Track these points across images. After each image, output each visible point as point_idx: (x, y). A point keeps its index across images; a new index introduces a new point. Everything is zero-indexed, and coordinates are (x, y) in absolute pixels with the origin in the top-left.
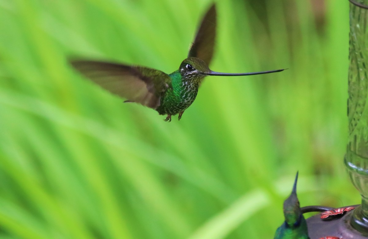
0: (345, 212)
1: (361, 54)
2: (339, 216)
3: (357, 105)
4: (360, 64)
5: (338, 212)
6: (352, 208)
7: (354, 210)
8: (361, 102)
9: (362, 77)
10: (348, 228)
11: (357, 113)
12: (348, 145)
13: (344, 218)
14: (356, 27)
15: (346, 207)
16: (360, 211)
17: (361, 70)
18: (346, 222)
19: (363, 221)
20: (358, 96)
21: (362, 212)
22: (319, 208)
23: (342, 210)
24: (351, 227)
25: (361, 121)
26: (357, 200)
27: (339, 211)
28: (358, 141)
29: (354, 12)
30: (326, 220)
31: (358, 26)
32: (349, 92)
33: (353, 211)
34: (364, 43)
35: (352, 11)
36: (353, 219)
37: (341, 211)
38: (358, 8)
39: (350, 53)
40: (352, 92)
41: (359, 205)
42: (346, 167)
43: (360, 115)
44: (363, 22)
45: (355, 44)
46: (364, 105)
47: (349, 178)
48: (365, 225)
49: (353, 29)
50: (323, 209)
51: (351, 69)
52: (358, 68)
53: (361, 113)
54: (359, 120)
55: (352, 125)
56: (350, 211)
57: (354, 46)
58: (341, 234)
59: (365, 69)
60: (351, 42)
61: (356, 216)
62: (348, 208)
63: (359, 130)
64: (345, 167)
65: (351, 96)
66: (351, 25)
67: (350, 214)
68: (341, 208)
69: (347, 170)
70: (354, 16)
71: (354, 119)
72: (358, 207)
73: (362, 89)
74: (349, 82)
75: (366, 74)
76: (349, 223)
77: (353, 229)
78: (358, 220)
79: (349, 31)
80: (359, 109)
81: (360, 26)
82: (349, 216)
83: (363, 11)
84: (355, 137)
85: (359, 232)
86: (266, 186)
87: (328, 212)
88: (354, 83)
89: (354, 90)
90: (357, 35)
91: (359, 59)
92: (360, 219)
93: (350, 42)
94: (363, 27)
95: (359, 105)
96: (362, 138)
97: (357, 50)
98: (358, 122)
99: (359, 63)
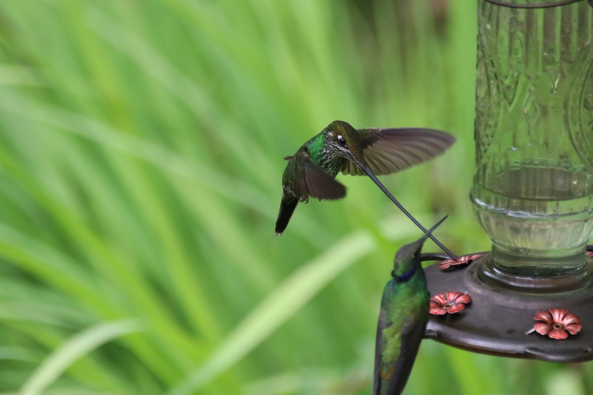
0: (470, 262)
1: (492, 62)
2: (463, 266)
3: (487, 126)
4: (492, 75)
5: (462, 261)
6: (480, 256)
7: (482, 258)
8: (491, 122)
9: (494, 91)
10: (475, 281)
11: (487, 136)
12: (475, 175)
13: (469, 268)
14: (486, 29)
15: (471, 255)
16: (490, 260)
17: (492, 82)
18: (472, 273)
19: (493, 272)
20: (489, 115)
21: (492, 261)
22: (438, 256)
23: (467, 259)
24: (478, 280)
25: (492, 146)
26: (486, 245)
27: (463, 259)
28: (489, 171)
29: (483, 9)
30: (445, 271)
31: (489, 27)
32: (476, 109)
33: (480, 261)
34: (496, 48)
35: (480, 8)
36: (480, 270)
37: (465, 260)
38: (488, 4)
39: (478, 61)
40: (481, 109)
41: (488, 252)
42: (472, 204)
43: (491, 139)
44: (495, 22)
45: (484, 50)
46: (496, 126)
47: (477, 217)
48: (496, 278)
49: (482, 31)
50: (442, 257)
51: (479, 81)
52: (488, 80)
53: (492, 136)
54: (489, 145)
55: (480, 151)
56: (476, 260)
57: (483, 52)
58: (466, 289)
59: (497, 81)
60: (480, 47)
61: (485, 266)
62: (474, 256)
63: (489, 158)
64: (470, 204)
65: (480, 115)
66: (479, 26)
67: (478, 263)
68: (465, 256)
69: (474, 208)
70: (483, 14)
71: (483, 144)
72: (487, 255)
73: (494, 106)
74: (477, 98)
75: (498, 87)
76: (475, 275)
77: (481, 282)
78: (488, 271)
79: (476, 33)
80: (489, 131)
81: (492, 26)
82: (475, 265)
83: (495, 8)
84: (485, 167)
85: (488, 287)
86: (372, 227)
87: (449, 261)
88: (483, 99)
89: (483, 107)
90: (487, 38)
91: (490, 68)
92: (489, 270)
93: (478, 47)
94: (494, 28)
95: (490, 127)
96: (493, 167)
97: (487, 57)
98: (488, 147)
99: (489, 73)
